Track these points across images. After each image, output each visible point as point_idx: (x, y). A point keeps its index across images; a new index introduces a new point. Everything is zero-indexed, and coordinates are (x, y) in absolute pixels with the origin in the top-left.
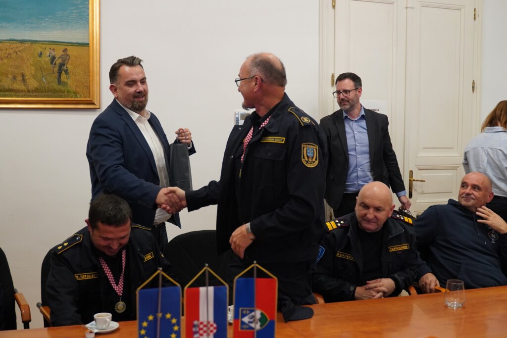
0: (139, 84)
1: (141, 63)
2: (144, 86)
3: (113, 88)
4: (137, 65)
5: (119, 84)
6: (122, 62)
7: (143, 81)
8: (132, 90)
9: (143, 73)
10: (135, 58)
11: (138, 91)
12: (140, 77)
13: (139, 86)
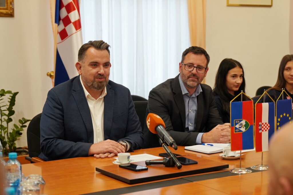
0: (102, 67)
1: (109, 48)
2: (106, 70)
3: (79, 66)
4: (104, 49)
5: (84, 63)
6: (91, 44)
7: (107, 65)
8: (94, 71)
9: (108, 57)
10: (104, 42)
11: (99, 73)
12: (104, 60)
13: (100, 69)
